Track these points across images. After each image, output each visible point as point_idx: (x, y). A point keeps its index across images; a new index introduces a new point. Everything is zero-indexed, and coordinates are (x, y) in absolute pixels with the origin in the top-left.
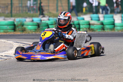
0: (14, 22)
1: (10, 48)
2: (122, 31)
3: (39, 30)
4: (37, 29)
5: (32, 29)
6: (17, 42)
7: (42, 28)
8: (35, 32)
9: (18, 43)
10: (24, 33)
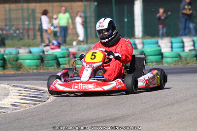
0: (3, 55)
1: (5, 95)
2: (175, 65)
3: (43, 66)
4: (40, 64)
5: (31, 64)
6: (14, 86)
7: (48, 63)
8: (36, 69)
9: (17, 86)
10: (20, 72)
